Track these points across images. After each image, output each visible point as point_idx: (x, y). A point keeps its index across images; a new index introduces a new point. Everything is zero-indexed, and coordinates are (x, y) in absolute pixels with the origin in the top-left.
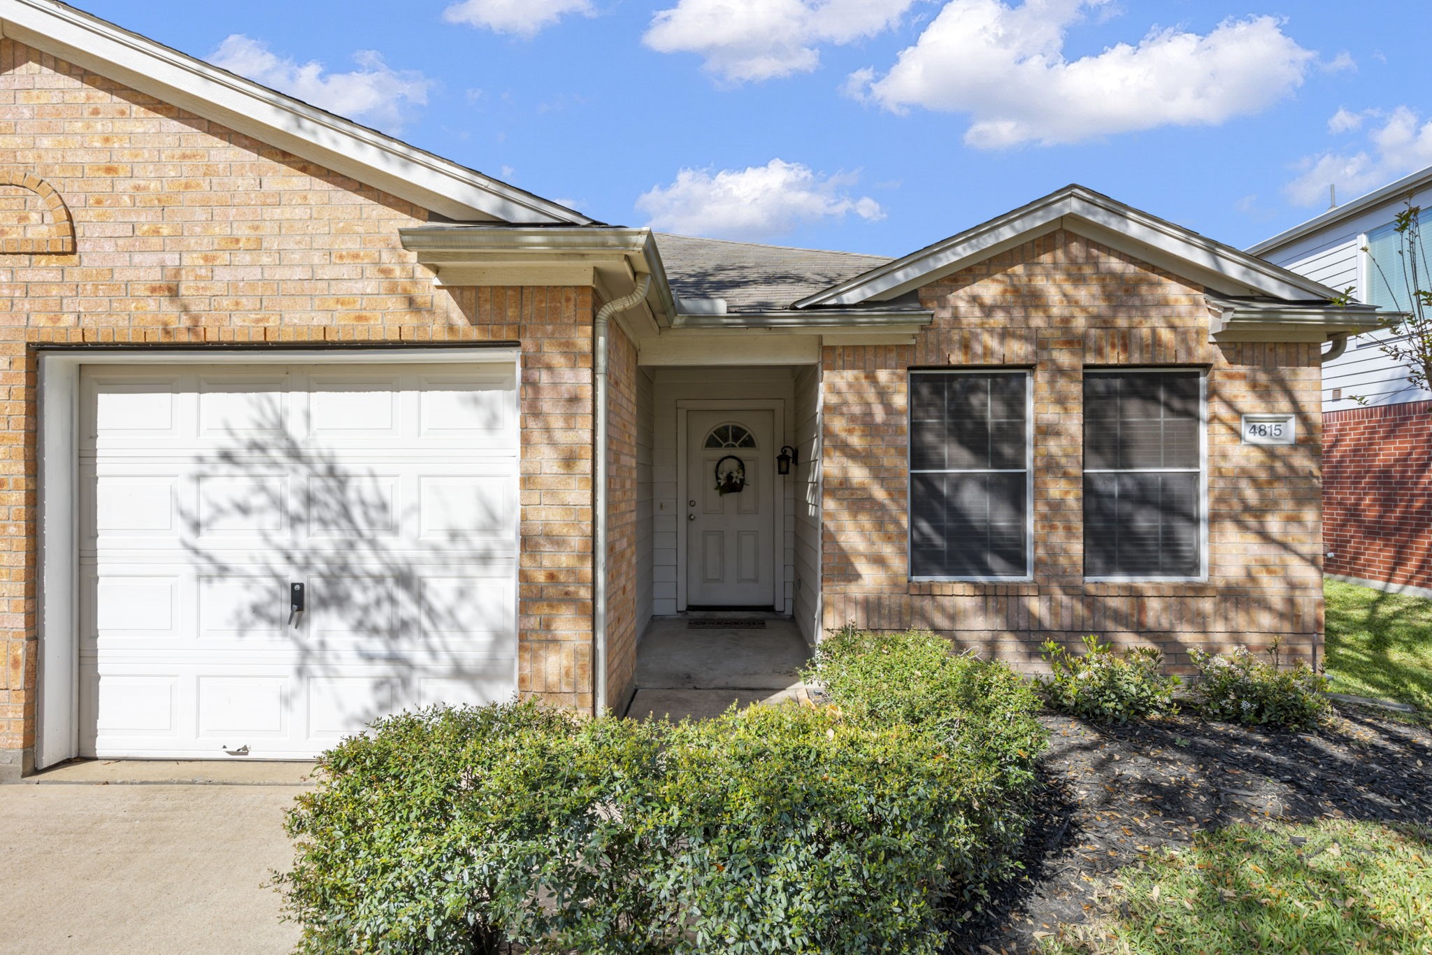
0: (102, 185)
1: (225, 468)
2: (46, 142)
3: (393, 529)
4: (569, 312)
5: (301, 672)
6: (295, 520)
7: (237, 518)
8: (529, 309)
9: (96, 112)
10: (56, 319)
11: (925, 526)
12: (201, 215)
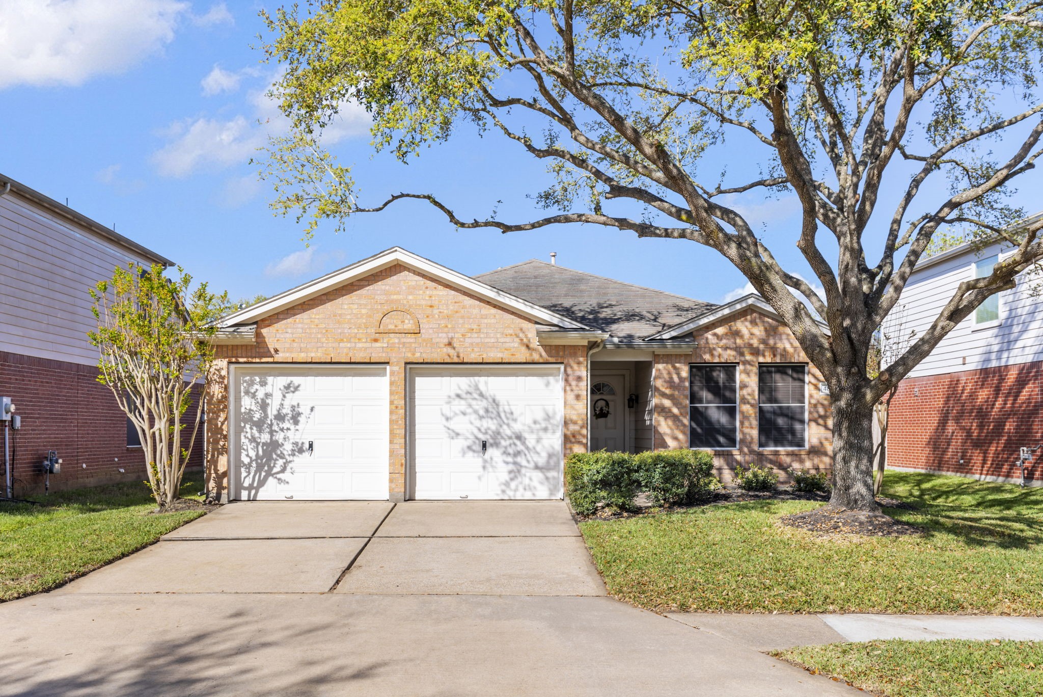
0: (429, 311)
1: (458, 400)
2: (410, 297)
3: (515, 420)
4: (580, 353)
5: (484, 468)
6: (481, 418)
7: (462, 416)
8: (567, 353)
9: (427, 288)
10: (414, 354)
11: (694, 425)
12: (461, 321)
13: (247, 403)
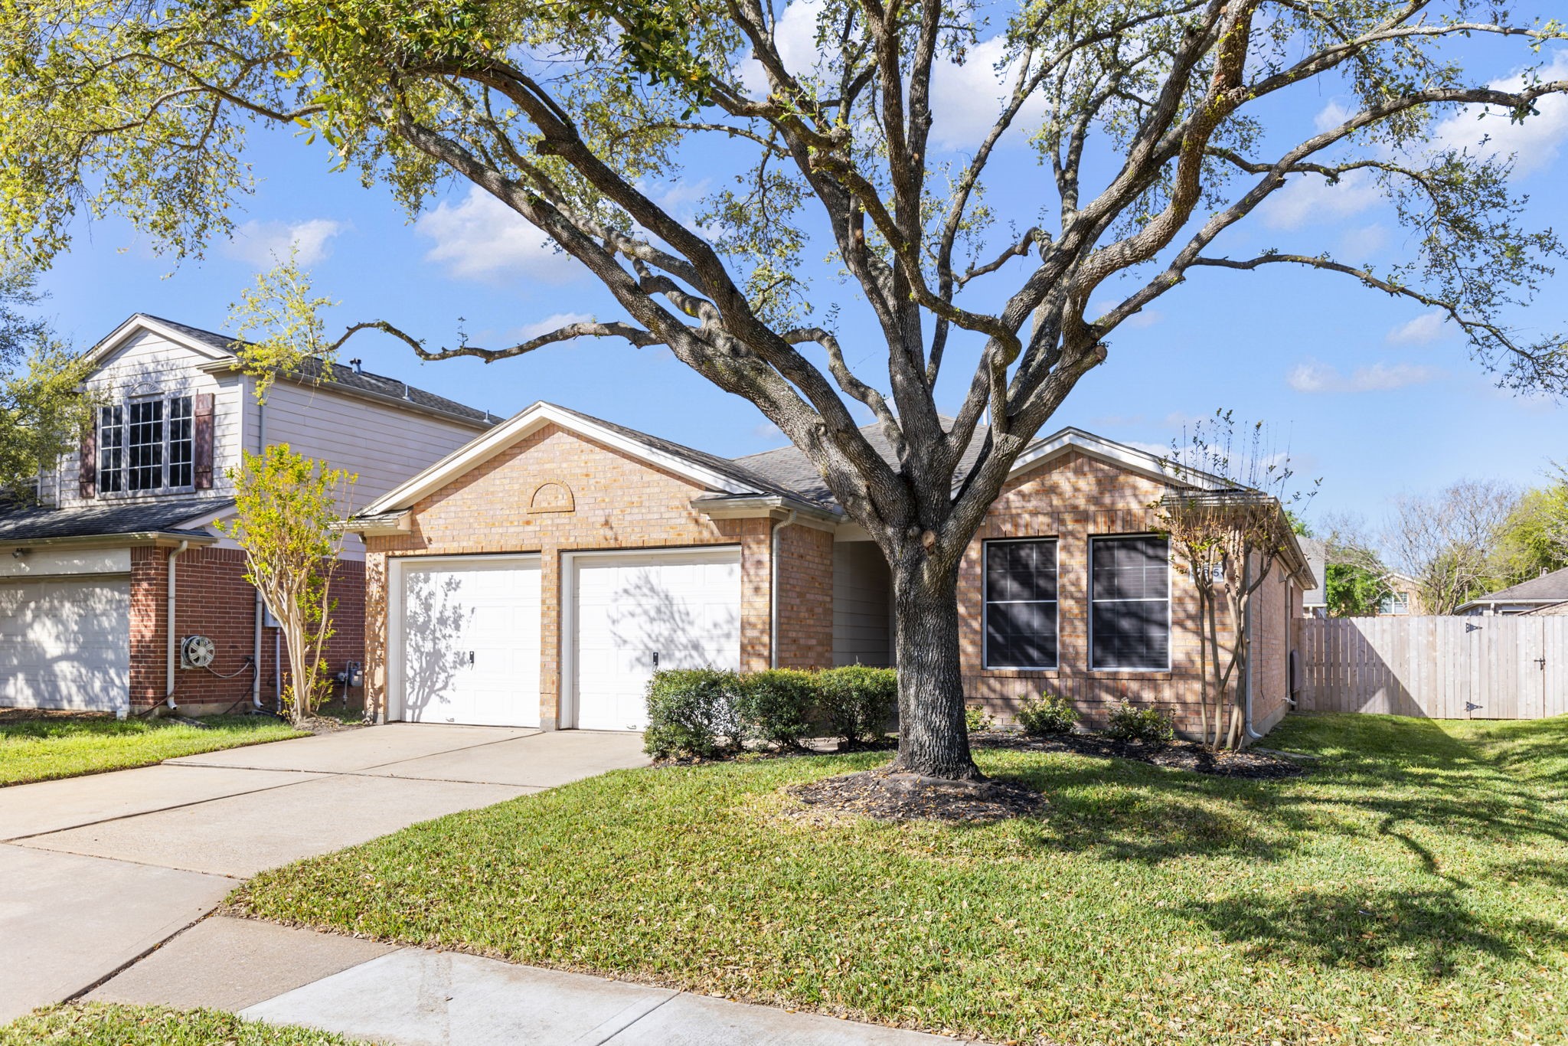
0: (584, 481)
1: (625, 596)
2: (565, 465)
3: (691, 623)
4: (760, 528)
6: (652, 620)
7: (630, 618)
8: (742, 529)
10: (568, 539)
11: (991, 630)
12: (620, 493)
13: (413, 604)
